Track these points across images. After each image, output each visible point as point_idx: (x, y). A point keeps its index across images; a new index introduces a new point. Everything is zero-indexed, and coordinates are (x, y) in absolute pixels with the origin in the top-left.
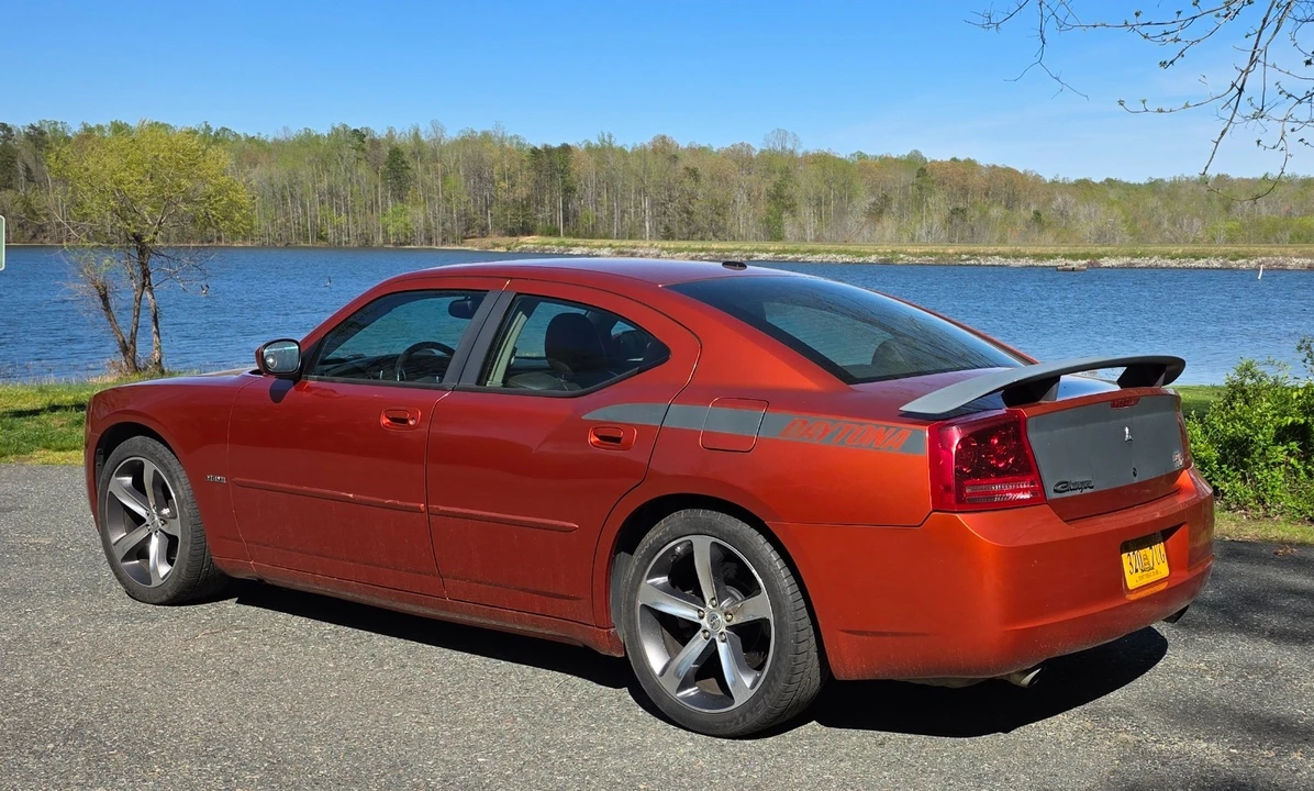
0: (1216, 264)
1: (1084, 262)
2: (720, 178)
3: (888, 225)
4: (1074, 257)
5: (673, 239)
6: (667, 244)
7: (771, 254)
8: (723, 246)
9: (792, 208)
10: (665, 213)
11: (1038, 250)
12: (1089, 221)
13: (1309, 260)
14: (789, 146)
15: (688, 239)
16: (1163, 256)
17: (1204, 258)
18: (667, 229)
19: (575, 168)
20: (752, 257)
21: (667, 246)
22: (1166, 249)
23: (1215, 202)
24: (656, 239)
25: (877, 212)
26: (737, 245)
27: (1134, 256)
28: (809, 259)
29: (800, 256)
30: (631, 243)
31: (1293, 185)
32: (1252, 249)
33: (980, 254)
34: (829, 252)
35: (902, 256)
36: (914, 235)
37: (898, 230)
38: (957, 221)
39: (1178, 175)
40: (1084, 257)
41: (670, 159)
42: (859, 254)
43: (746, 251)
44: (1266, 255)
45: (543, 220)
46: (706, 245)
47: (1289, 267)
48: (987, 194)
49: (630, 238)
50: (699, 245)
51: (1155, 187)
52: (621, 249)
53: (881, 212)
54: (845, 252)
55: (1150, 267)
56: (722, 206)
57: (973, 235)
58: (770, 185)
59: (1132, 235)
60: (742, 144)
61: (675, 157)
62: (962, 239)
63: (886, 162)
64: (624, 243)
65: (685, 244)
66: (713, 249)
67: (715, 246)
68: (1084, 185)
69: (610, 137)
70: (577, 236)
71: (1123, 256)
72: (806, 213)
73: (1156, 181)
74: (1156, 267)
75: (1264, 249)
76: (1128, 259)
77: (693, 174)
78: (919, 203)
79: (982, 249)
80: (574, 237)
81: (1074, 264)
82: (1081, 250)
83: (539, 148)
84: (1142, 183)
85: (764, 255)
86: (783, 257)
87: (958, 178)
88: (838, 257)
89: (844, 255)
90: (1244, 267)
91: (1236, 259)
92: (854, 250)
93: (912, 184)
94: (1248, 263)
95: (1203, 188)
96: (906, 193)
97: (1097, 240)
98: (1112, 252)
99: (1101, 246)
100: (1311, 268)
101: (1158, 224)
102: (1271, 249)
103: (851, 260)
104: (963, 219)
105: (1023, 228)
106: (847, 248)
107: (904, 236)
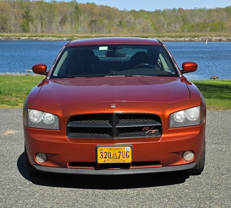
0: (187, 40)
2: (4, 10)
3: (68, 27)
7: (27, 37)
9: (32, 21)
12: (139, 25)
13: (219, 38)
16: (169, 37)
17: (183, 37)
20: (20, 38)
22: (170, 34)
23: (180, 18)
25: (63, 22)
28: (42, 39)
29: (38, 38)
31: (205, 12)
32: (199, 34)
34: (49, 36)
35: (76, 38)
36: (78, 31)
37: (72, 28)
38: (93, 25)
42: (60, 37)
43: (17, 36)
46: (1, 34)
48: (100, 15)
51: (157, 12)
53: (65, 22)
54: (54, 36)
56: (5, 20)
57: (99, 30)
58: (23, 13)
59: (154, 30)
62: (95, 31)
66: (5, 36)
67: (6, 35)
68: (133, 12)
71: (155, 37)
72: (37, 22)
73: (158, 10)
78: (78, 18)
82: (140, 35)
84: (153, 11)
85: (25, 38)
86: (32, 39)
87: (90, 10)
88: (52, 38)
89: (54, 37)
90: (197, 40)
91: (194, 38)
92: (58, 36)
93: (74, 12)
94: (198, 39)
95: (174, 13)
96: (71, 15)
97: (143, 31)
98: (151, 36)
99: (146, 34)
100: (220, 40)
101: (163, 26)
102: (206, 34)
103: (57, 39)
104: (95, 25)
105: (117, 27)
106: (55, 35)
107: (74, 30)
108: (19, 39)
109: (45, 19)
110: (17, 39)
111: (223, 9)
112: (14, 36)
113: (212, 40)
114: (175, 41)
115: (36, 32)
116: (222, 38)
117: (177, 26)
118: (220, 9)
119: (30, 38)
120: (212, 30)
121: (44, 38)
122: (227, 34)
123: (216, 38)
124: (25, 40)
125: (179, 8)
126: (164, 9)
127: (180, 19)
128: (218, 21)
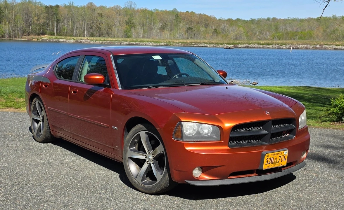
0: (275, 47)
1: (232, 46)
2: (109, 17)
3: (167, 33)
4: (229, 44)
5: (94, 37)
6: (92, 38)
8: (112, 39)
9: (134, 27)
10: (91, 28)
11: (218, 42)
12: (232, 32)
13: (306, 46)
14: (133, 6)
15: (99, 37)
16: (258, 44)
17: (271, 45)
18: (92, 33)
19: (61, 13)
20: (121, 43)
21: (93, 39)
22: (259, 42)
23: (273, 27)
24: (88, 37)
25: (163, 28)
26: (117, 39)
27: (249, 44)
29: (138, 43)
30: (80, 38)
31: (297, 21)
32: (287, 42)
33: (198, 43)
34: (148, 41)
35: (172, 43)
36: (175, 36)
37: (170, 34)
38: (189, 32)
39: (260, 18)
40: (232, 44)
41: (93, 10)
42: (158, 42)
43: (119, 41)
44: (292, 44)
45: (49, 30)
46: (106, 39)
47: (299, 48)
48: (198, 23)
49: (80, 36)
50: (103, 39)
51: (253, 21)
52: (77, 40)
53: (164, 29)
54: (153, 42)
55: (254, 48)
56: (110, 26)
57: (195, 36)
58: (127, 20)
59: (247, 37)
60: (117, 6)
61: (94, 9)
62: (191, 38)
63: (166, 12)
64: (78, 38)
65: (98, 38)
66: (108, 40)
67: (109, 39)
68: (230, 21)
69: (73, 3)
70: (61, 35)
71: (245, 44)
72: (139, 29)
73: (253, 19)
74: (256, 48)
75: (290, 42)
76: (247, 45)
77: (101, 15)
78: (177, 26)
79: (199, 41)
80: (60, 36)
81: (229, 46)
82: (231, 42)
83: (48, 6)
84: (249, 20)
85: (126, 42)
86: (132, 43)
87: (189, 18)
88: (151, 43)
89: (153, 43)
90: (285, 48)
91: (282, 45)
92: (156, 41)
93: (174, 20)
94: (286, 46)
95: (268, 22)
96: (171, 23)
97: (236, 39)
98: (241, 42)
99: (237, 41)
100: (306, 48)
101: (255, 34)
102: (293, 42)
103: (155, 44)
104: (191, 31)
105: (211, 34)
106: (153, 40)
107: (172, 36)
109: (147, 26)
111: (315, 19)
112: (116, 41)
113: (298, 47)
114: (264, 48)
115: (138, 37)
116: (308, 46)
117: (269, 34)
118: (312, 19)
119: (131, 43)
120: (301, 38)
122: (313, 43)
123: (303, 46)
125: (273, 18)
126: (259, 18)
128: (309, 30)
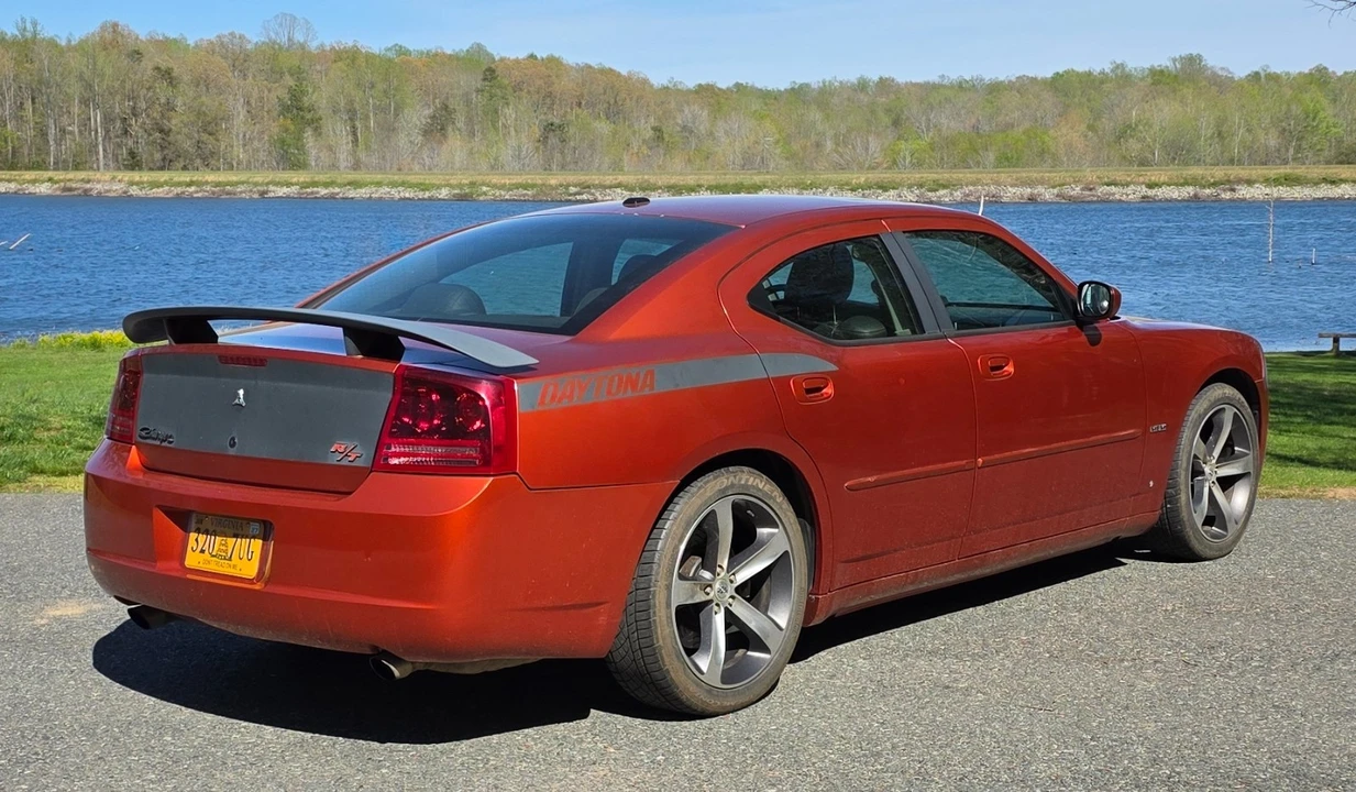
0: (911, 197)
3: (455, 146)
4: (721, 189)
5: (141, 169)
6: (135, 176)
7: (295, 189)
8: (221, 178)
9: (316, 124)
10: (126, 132)
11: (674, 180)
12: (731, 138)
14: (298, 37)
15: (163, 169)
16: (841, 187)
17: (894, 188)
18: (131, 154)
20: (266, 192)
21: (136, 179)
22: (844, 177)
23: (881, 114)
24: (115, 169)
25: (437, 128)
26: (243, 176)
27: (802, 186)
28: (352, 194)
29: (337, 190)
30: (80, 175)
31: (977, 91)
32: (954, 176)
33: (592, 187)
34: (379, 184)
35: (484, 189)
36: (496, 160)
37: (471, 153)
38: (553, 141)
39: (827, 79)
40: (735, 188)
42: (423, 187)
43: (256, 184)
44: (973, 184)
46: (194, 176)
47: (1005, 201)
48: (580, 103)
49: (77, 168)
50: (185, 177)
51: (799, 93)
52: (68, 185)
53: (443, 128)
54: (403, 184)
56: (212, 121)
57: (577, 161)
58: (283, 93)
59: (787, 159)
60: (232, 34)
62: (563, 167)
63: (439, 60)
64: (70, 175)
65: (161, 176)
66: (207, 183)
67: (211, 177)
68: (706, 92)
69: (34, 24)
71: (787, 187)
72: (338, 132)
73: (801, 86)
75: (967, 175)
76: (794, 191)
77: (167, 75)
78: (494, 115)
79: (595, 180)
82: (729, 179)
84: (782, 89)
85: (285, 190)
86: (312, 193)
87: (541, 82)
88: (393, 191)
89: (401, 189)
90: (947, 200)
91: (936, 191)
92: (415, 181)
93: (478, 91)
94: (953, 195)
95: (862, 96)
96: (468, 103)
97: (745, 166)
98: (773, 183)
99: (754, 174)
100: (1032, 199)
101: (819, 145)
102: (980, 176)
103: (412, 196)
104: (562, 140)
105: (645, 150)
106: (404, 178)
107: (483, 161)
108: (263, 193)
109: (367, 117)
110: (256, 196)
111: (1044, 81)
112: (243, 183)
113: (1002, 197)
115: (335, 167)
116: (1040, 189)
117: (874, 144)
118: (1033, 81)
119: (309, 190)
120: (1006, 160)
121: (363, 193)
122: (1056, 176)
123: (1019, 191)
124: (288, 197)
125: (881, 79)
126: (824, 82)
127: (886, 120)
128: (1027, 125)
